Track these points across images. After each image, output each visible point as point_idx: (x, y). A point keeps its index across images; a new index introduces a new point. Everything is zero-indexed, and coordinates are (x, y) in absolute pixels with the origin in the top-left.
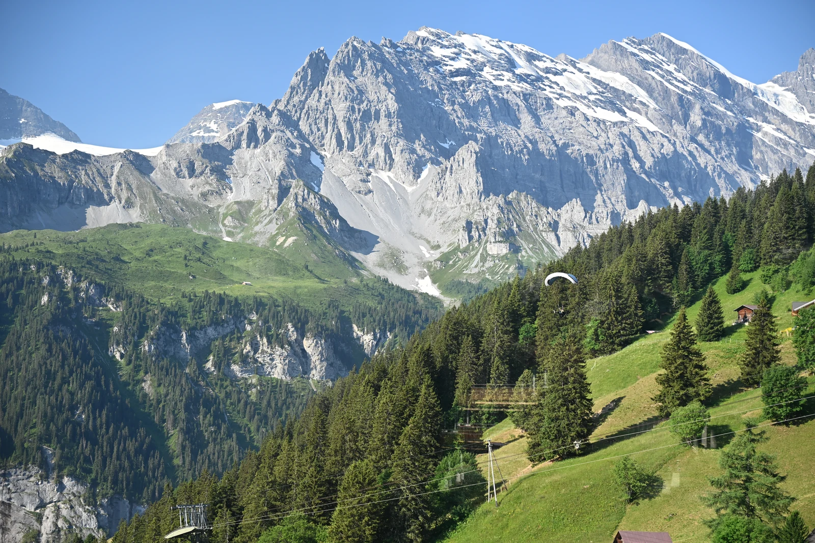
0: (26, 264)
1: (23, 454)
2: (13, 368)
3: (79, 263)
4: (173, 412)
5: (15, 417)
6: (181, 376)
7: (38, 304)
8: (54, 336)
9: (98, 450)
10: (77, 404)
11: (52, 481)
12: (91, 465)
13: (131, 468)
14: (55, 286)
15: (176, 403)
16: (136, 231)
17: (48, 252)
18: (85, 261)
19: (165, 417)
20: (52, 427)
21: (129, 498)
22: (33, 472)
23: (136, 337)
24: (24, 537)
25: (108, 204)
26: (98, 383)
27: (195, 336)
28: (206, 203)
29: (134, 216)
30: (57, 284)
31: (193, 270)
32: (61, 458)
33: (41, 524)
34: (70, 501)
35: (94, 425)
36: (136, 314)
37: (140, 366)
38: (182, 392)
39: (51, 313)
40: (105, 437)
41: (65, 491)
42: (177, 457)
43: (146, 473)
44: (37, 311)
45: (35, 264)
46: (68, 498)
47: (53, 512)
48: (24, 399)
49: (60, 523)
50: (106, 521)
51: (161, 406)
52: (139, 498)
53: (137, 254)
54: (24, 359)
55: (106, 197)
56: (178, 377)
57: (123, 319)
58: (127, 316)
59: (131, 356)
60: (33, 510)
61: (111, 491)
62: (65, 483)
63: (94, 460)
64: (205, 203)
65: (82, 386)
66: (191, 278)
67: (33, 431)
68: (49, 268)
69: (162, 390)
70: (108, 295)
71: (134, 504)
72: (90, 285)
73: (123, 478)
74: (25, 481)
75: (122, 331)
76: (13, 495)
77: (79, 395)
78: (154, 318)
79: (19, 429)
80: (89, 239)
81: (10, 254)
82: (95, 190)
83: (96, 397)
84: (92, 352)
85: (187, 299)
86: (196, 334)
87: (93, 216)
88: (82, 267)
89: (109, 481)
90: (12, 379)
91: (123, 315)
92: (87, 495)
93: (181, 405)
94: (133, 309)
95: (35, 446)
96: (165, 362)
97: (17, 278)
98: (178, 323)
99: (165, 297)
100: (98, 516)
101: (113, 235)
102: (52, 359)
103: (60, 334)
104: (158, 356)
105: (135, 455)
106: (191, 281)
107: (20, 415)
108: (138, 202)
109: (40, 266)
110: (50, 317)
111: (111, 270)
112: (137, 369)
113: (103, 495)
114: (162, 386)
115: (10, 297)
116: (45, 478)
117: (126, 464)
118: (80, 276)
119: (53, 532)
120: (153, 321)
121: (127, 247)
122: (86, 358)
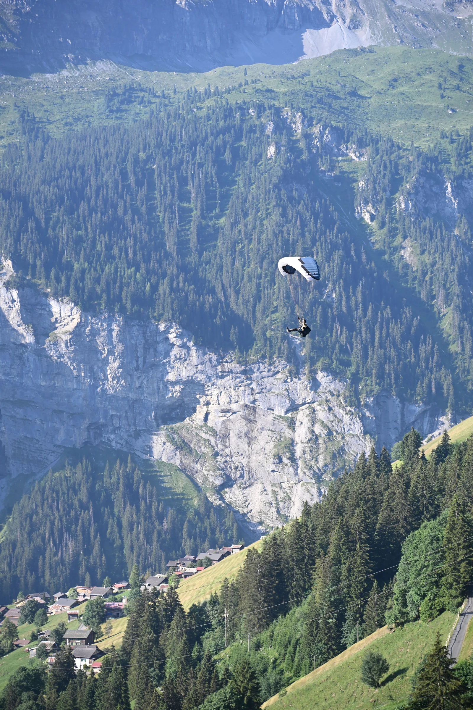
0: (243, 109)
1: (265, 346)
2: (241, 240)
3: (307, 102)
4: (444, 285)
5: (251, 300)
6: (449, 239)
7: (263, 157)
8: (288, 197)
9: (356, 337)
10: (324, 281)
11: (303, 378)
12: (349, 356)
13: (399, 359)
14: (281, 134)
15: (446, 274)
16: (371, 56)
17: (268, 91)
18: (315, 100)
19: (434, 293)
20: (298, 311)
21: (399, 395)
22: (280, 368)
23: (388, 193)
24: (274, 447)
25: (329, 26)
26: (347, 254)
27: (463, 187)
28: (454, 14)
29: (364, 38)
30: (284, 132)
31: (452, 101)
32: (313, 348)
33: (294, 430)
34: (327, 401)
35: (349, 307)
36: (385, 164)
37: (397, 229)
38: (453, 260)
39: (281, 168)
40: (364, 321)
41: (321, 390)
42: (454, 342)
43: (417, 364)
44: (263, 167)
45: (254, 107)
46: (324, 397)
47: (307, 416)
48: (259, 277)
49: (317, 429)
50: (374, 425)
51: (427, 278)
52: (412, 395)
53: (378, 86)
54: (254, 228)
55: (326, 16)
56: (446, 241)
57: (370, 171)
58: (374, 166)
59: (383, 217)
60: (283, 414)
61: (377, 387)
62: (319, 379)
63: (352, 349)
64: (452, 14)
65: (328, 258)
66: (450, 112)
67: (275, 316)
68: (273, 111)
69: (427, 258)
70: (348, 141)
71: (406, 403)
72: (324, 129)
73: (389, 371)
74: (271, 379)
75: (371, 185)
76: (257, 397)
77: (327, 269)
78: (409, 167)
79: (258, 314)
80: (312, 72)
81: (222, 97)
82: (311, 8)
83: (347, 270)
84: (336, 215)
85: (448, 140)
86: (463, 184)
87: (311, 42)
88: (312, 107)
89: (374, 375)
90: (241, 253)
91: (369, 166)
92: (347, 393)
93: (453, 277)
94: (382, 157)
95: (279, 335)
96: (428, 223)
97: (234, 126)
98: (440, 171)
99: (419, 139)
100: (363, 418)
101: (342, 65)
102: (288, 225)
103: (295, 194)
104: (417, 216)
105: (402, 342)
106: (450, 116)
107: (258, 297)
108: (366, 19)
109: (260, 109)
110: (280, 173)
111: (347, 109)
112: (393, 232)
113: (367, 393)
114: (427, 253)
115: (228, 151)
116: (295, 374)
117: (393, 353)
118: (311, 119)
119: (310, 440)
120: (409, 170)
121: (364, 78)
122: (329, 223)
